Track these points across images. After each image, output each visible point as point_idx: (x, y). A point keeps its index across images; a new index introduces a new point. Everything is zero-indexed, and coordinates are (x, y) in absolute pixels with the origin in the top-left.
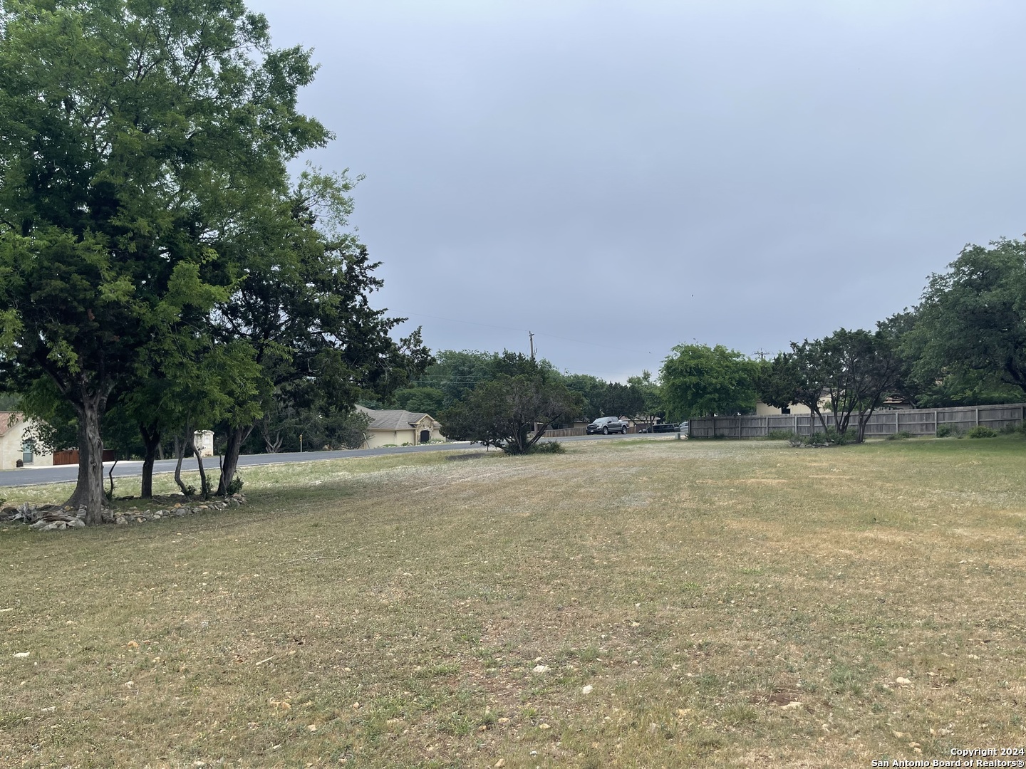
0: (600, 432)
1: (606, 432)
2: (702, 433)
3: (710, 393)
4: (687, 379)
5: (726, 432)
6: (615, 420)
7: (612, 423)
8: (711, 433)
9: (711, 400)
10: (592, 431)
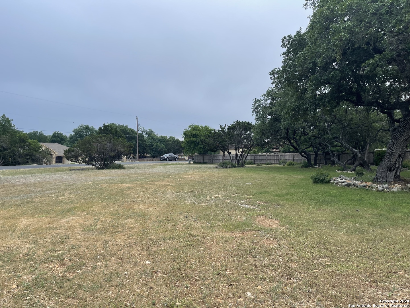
0: (165, 160)
1: (168, 160)
2: (199, 161)
4: (191, 139)
5: (207, 161)
6: (172, 155)
8: (202, 161)
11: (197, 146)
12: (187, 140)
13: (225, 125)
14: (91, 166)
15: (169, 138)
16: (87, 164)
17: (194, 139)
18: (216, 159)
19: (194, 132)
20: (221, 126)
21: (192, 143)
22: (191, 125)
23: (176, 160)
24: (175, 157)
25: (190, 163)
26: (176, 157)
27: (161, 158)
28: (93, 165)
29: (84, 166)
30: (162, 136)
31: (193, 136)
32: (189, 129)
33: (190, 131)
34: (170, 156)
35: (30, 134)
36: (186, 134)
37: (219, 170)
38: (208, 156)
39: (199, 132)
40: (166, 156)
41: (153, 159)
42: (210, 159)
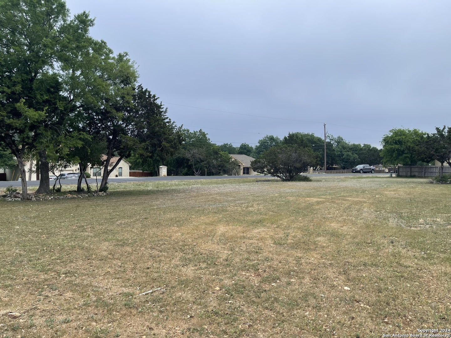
0: (359, 172)
1: (361, 172)
2: (404, 174)
3: (406, 154)
4: (393, 146)
5: (417, 174)
6: (367, 166)
7: (365, 168)
8: (409, 174)
9: (406, 157)
10: (354, 171)
11: (401, 155)
12: (388, 148)
13: (443, 127)
14: (276, 178)
15: (362, 146)
16: (272, 176)
17: (397, 146)
18: (429, 171)
19: (397, 138)
20: (437, 129)
21: (394, 151)
22: (393, 129)
23: (372, 173)
24: (370, 169)
25: (391, 177)
26: (373, 169)
27: (353, 170)
28: (278, 176)
29: (269, 177)
30: (354, 145)
31: (396, 143)
32: (391, 134)
33: (392, 137)
34: (364, 167)
35: (222, 146)
36: (386, 141)
37: (436, 185)
38: (417, 167)
39: (404, 137)
40: (359, 167)
41: (343, 171)
42: (421, 171)
